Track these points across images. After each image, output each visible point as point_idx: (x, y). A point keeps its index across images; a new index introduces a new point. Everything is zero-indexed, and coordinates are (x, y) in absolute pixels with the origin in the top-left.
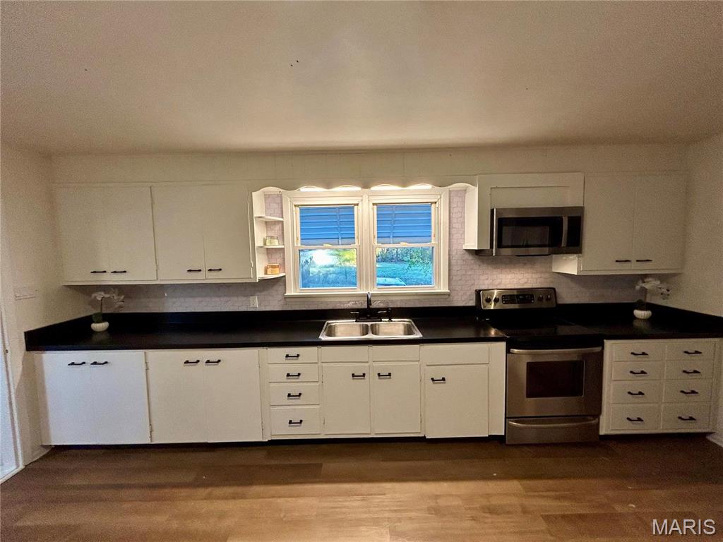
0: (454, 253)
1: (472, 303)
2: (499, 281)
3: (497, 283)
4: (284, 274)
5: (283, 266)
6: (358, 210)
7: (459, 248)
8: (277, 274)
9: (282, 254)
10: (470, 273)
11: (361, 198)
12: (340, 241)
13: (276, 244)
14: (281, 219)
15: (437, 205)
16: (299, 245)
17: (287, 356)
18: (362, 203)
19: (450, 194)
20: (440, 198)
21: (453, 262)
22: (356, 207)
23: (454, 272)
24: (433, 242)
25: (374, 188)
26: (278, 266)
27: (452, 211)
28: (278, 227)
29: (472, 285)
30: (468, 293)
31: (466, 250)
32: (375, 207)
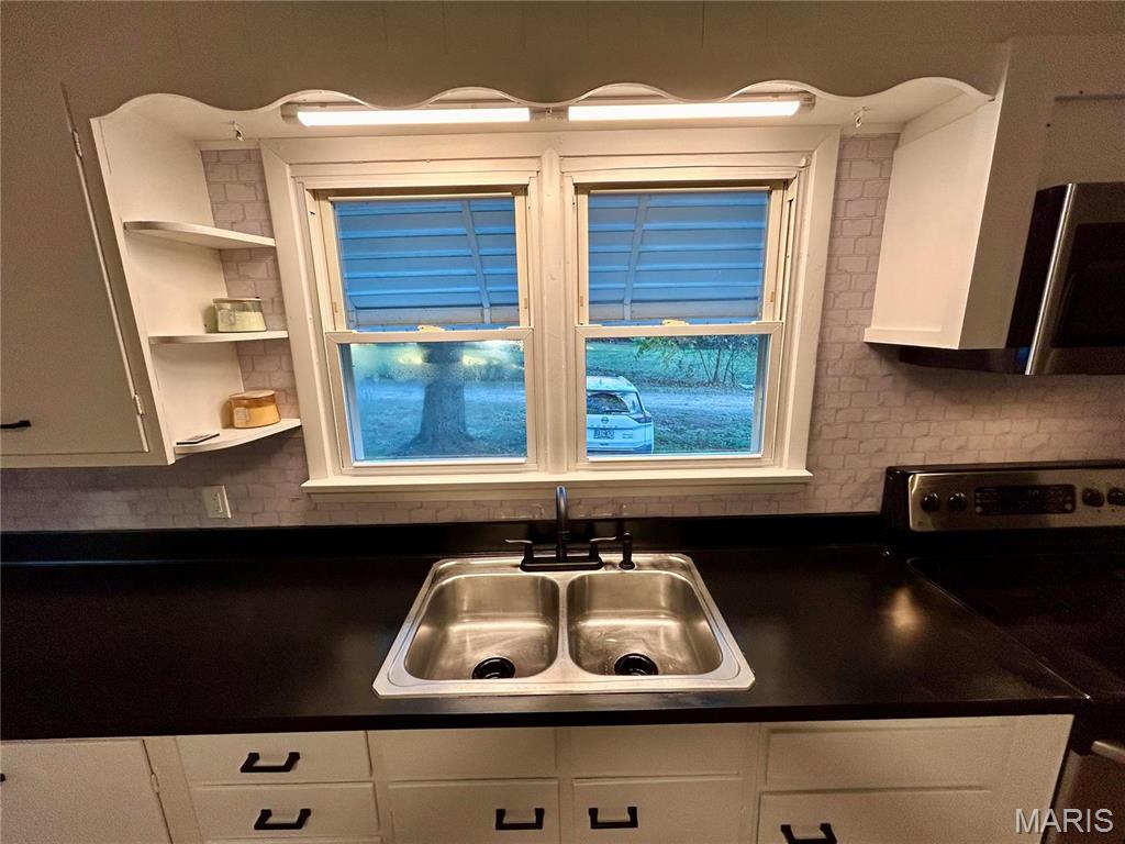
0: (833, 355)
1: (871, 504)
2: (961, 441)
3: (954, 447)
4: (295, 423)
5: (289, 396)
6: (527, 209)
7: (853, 337)
8: (272, 423)
9: (284, 359)
10: (875, 417)
11: (533, 165)
12: (487, 312)
13: (253, 327)
14: (269, 242)
15: (791, 193)
16: (342, 328)
17: (251, 765)
18: (540, 186)
19: (841, 150)
20: (807, 165)
21: (829, 383)
22: (519, 200)
23: (826, 415)
24: (766, 318)
25: (578, 113)
26: (271, 400)
27: (840, 214)
28: (261, 270)
29: (880, 450)
30: (864, 476)
31: (871, 345)
32: (584, 198)
